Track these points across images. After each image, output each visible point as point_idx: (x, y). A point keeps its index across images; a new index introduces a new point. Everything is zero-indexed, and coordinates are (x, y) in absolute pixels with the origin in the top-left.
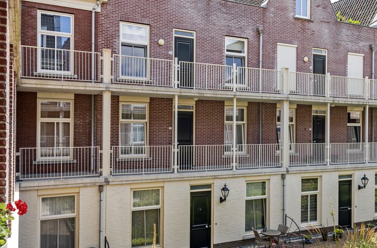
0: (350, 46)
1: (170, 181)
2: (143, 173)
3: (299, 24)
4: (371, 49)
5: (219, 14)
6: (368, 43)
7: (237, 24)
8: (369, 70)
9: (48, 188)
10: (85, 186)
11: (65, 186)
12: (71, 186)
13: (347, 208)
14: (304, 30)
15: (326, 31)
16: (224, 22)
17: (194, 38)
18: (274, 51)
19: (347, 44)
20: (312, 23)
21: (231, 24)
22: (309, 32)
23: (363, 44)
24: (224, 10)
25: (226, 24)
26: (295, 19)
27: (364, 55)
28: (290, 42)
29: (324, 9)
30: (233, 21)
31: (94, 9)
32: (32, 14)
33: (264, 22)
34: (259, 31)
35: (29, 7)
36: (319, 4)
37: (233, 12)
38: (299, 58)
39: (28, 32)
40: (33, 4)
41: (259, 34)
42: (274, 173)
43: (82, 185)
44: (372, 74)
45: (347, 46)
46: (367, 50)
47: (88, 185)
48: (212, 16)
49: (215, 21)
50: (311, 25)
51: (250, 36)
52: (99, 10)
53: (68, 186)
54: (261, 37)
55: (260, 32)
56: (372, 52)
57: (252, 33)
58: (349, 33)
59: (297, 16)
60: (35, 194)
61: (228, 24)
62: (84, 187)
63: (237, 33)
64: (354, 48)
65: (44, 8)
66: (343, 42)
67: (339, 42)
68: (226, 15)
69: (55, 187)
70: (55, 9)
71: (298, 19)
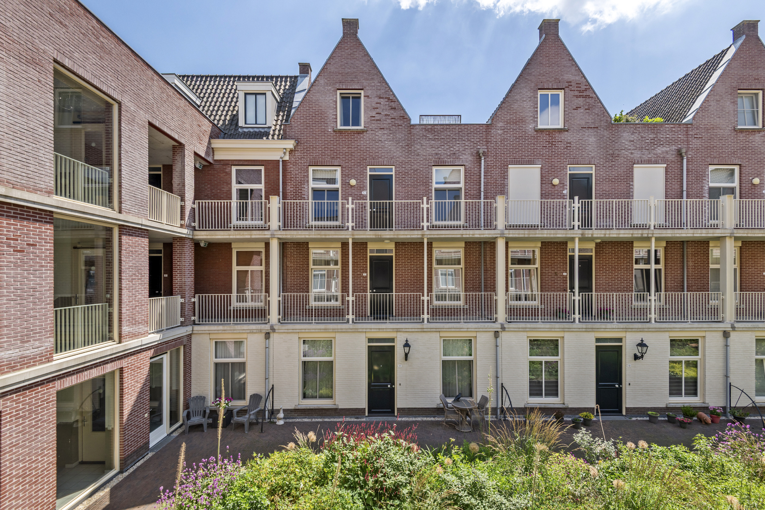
0: (637, 155)
1: (342, 331)
2: (314, 322)
3: (545, 137)
4: (680, 154)
5: (424, 142)
6: (674, 147)
7: (448, 150)
8: (677, 187)
9: (218, 332)
10: (252, 332)
11: (232, 331)
12: (238, 331)
13: (614, 385)
14: (551, 144)
15: (592, 139)
16: (430, 151)
17: (393, 173)
18: (504, 176)
19: (632, 153)
20: (566, 133)
21: (441, 151)
22: (561, 145)
23: (664, 149)
24: (431, 137)
25: (434, 152)
26: (536, 131)
27: (665, 165)
28: (530, 162)
29: (587, 111)
30: (443, 147)
31: (281, 158)
32: (227, 171)
33: (487, 142)
34: (479, 155)
35: (223, 165)
36: (578, 104)
37: (442, 137)
38: (545, 180)
39: (223, 188)
40: (227, 162)
41: (480, 158)
42: (481, 330)
43: (249, 331)
44: (683, 191)
45: (632, 156)
46: (672, 157)
47: (255, 331)
48: (415, 146)
49: (418, 151)
50: (566, 136)
51: (467, 162)
52: (287, 158)
53: (235, 331)
54: (483, 161)
55: (481, 155)
56: (683, 159)
57: (470, 159)
58: (635, 137)
59: (540, 127)
60: (207, 337)
61: (436, 151)
62: (250, 333)
63: (449, 160)
64: (645, 157)
65: (237, 164)
66: (623, 151)
67: (617, 152)
68: (433, 142)
69: (223, 332)
70: (246, 163)
71: (542, 130)
